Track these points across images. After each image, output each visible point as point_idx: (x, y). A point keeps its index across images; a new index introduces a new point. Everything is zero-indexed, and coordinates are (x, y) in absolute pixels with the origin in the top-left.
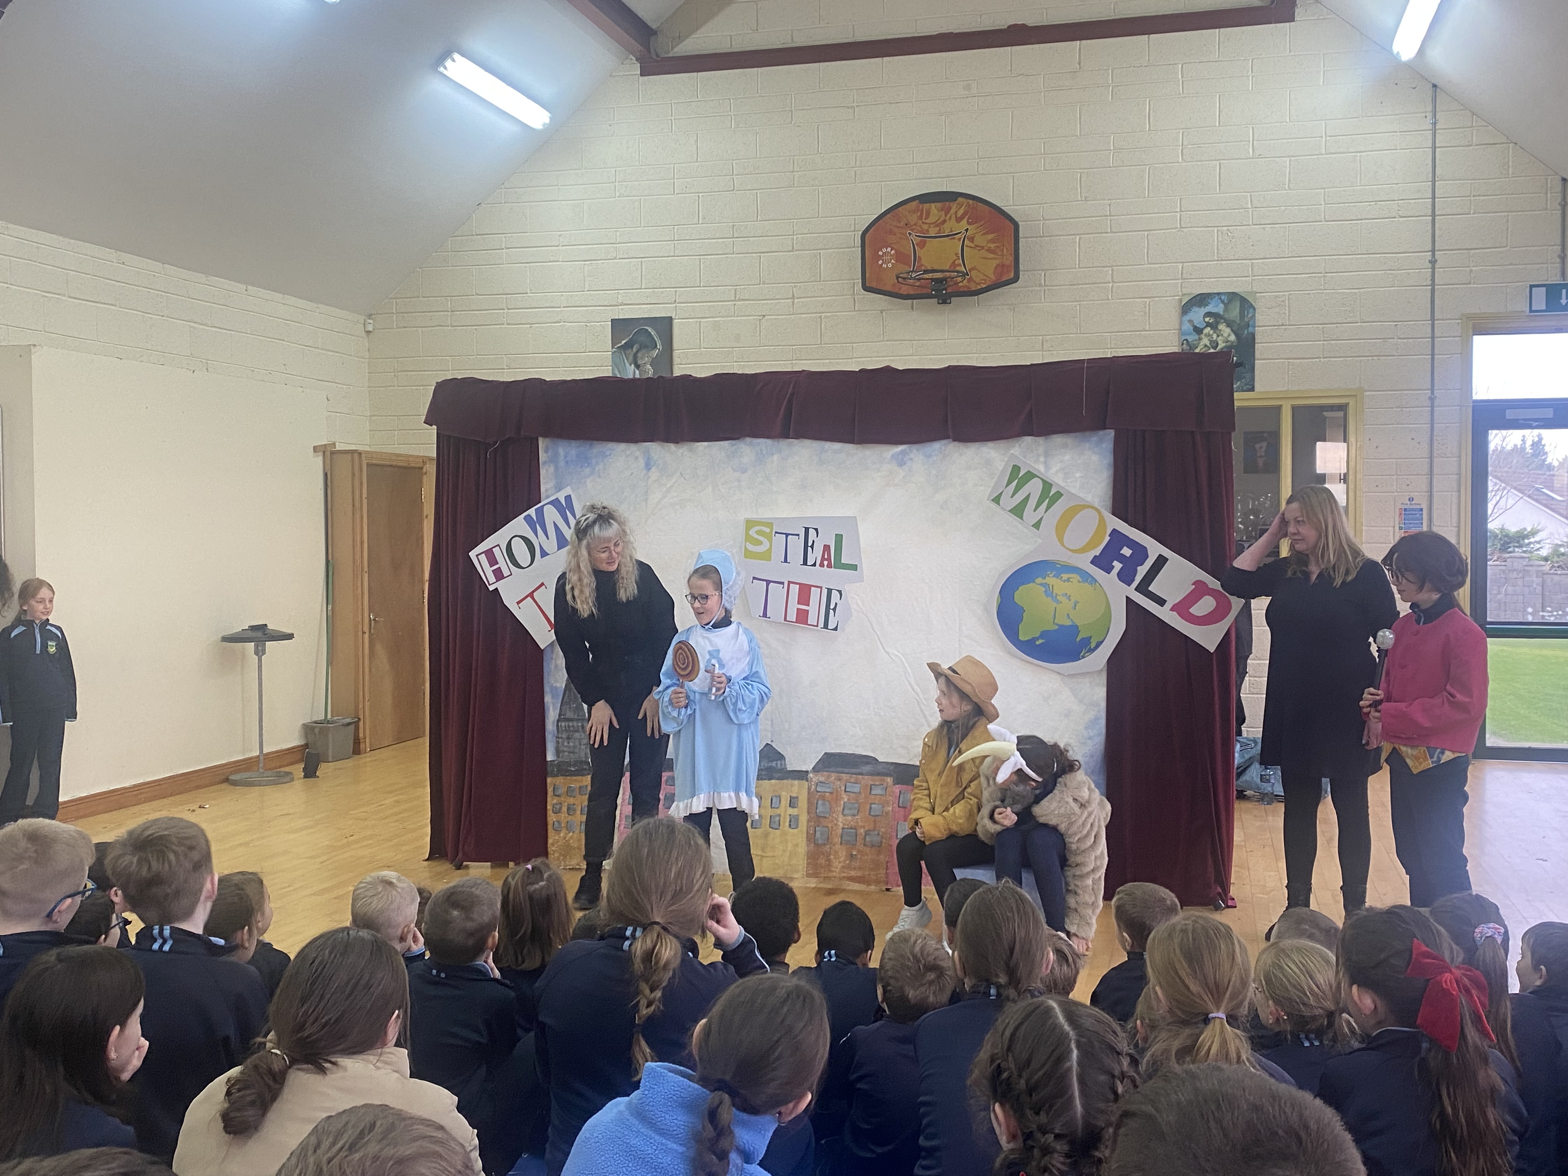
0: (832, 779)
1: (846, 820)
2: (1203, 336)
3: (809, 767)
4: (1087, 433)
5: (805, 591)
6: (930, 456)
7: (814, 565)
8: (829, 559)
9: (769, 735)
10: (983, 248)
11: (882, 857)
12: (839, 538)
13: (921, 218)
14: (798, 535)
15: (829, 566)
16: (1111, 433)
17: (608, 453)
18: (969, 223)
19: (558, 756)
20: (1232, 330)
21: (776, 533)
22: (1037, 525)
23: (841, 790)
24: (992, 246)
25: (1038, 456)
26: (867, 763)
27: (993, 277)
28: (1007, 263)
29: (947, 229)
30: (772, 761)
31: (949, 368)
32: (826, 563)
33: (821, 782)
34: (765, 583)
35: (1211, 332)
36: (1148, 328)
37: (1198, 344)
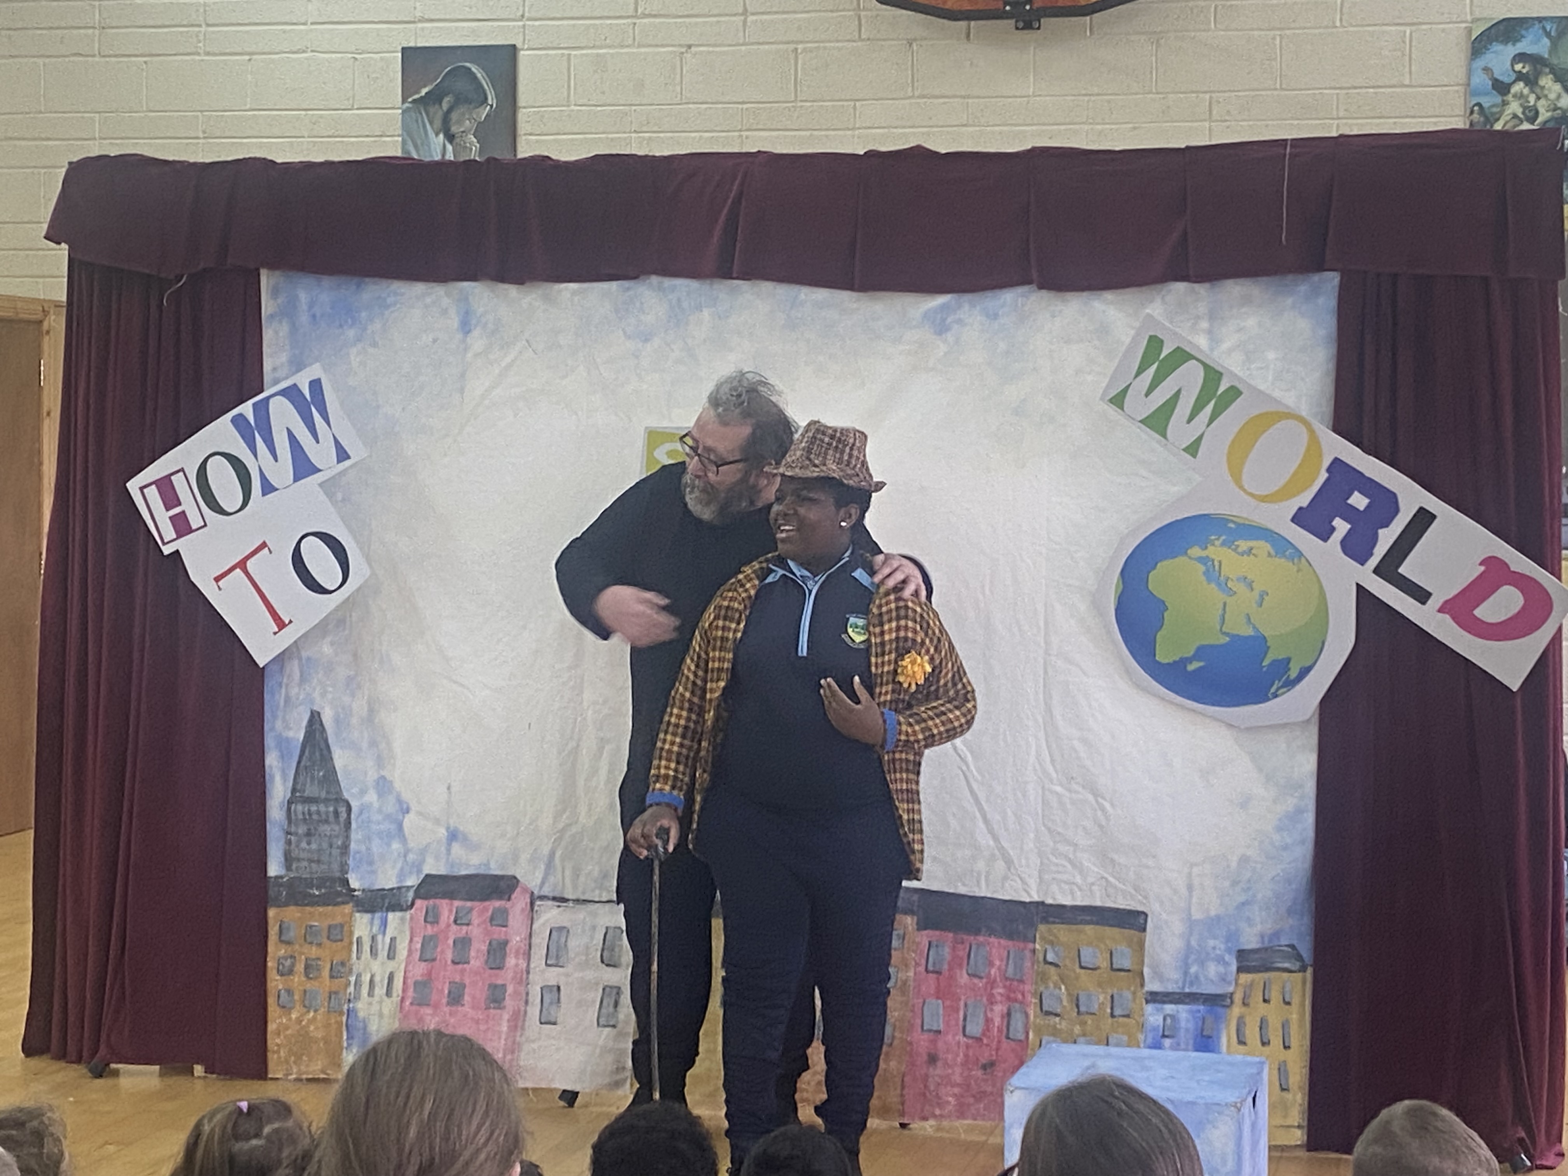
2: (1509, 97)
4: (1290, 277)
6: (996, 316)
16: (1334, 279)
17: (390, 300)
19: (288, 868)
20: (1565, 89)
25: (1198, 318)
31: (1036, 152)
35: (1526, 91)
36: (1407, 82)
37: (1501, 113)
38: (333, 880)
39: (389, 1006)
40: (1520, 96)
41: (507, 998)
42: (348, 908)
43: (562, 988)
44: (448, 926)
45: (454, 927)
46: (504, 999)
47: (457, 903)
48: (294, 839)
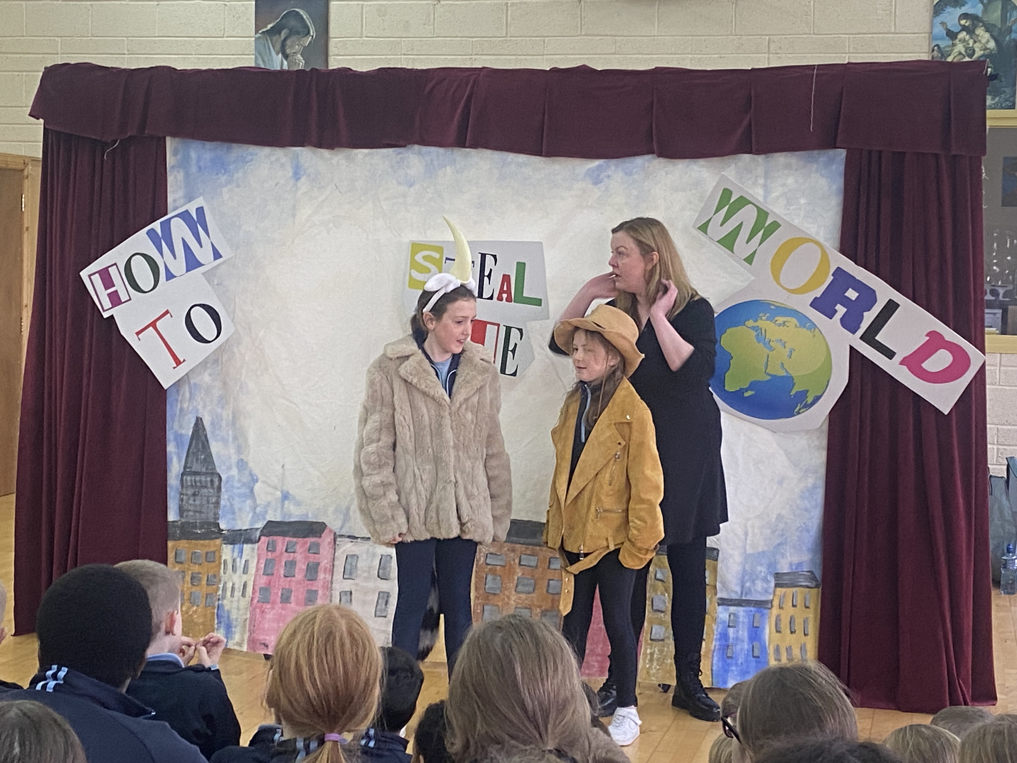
0: (505, 550)
1: (520, 598)
2: (957, 41)
4: (815, 152)
5: (479, 329)
6: (630, 174)
7: (491, 298)
8: (509, 292)
12: (521, 267)
15: (509, 300)
17: (248, 158)
19: (181, 516)
20: (992, 36)
21: (447, 259)
22: (750, 259)
23: (515, 563)
25: (756, 177)
31: (658, 70)
32: (505, 296)
33: (491, 554)
35: (967, 37)
36: (893, 31)
37: (953, 50)
38: (209, 524)
39: (244, 602)
40: (963, 41)
41: (319, 598)
42: (218, 541)
43: (353, 592)
44: (281, 554)
45: (286, 554)
46: (316, 599)
47: (287, 539)
48: (185, 497)
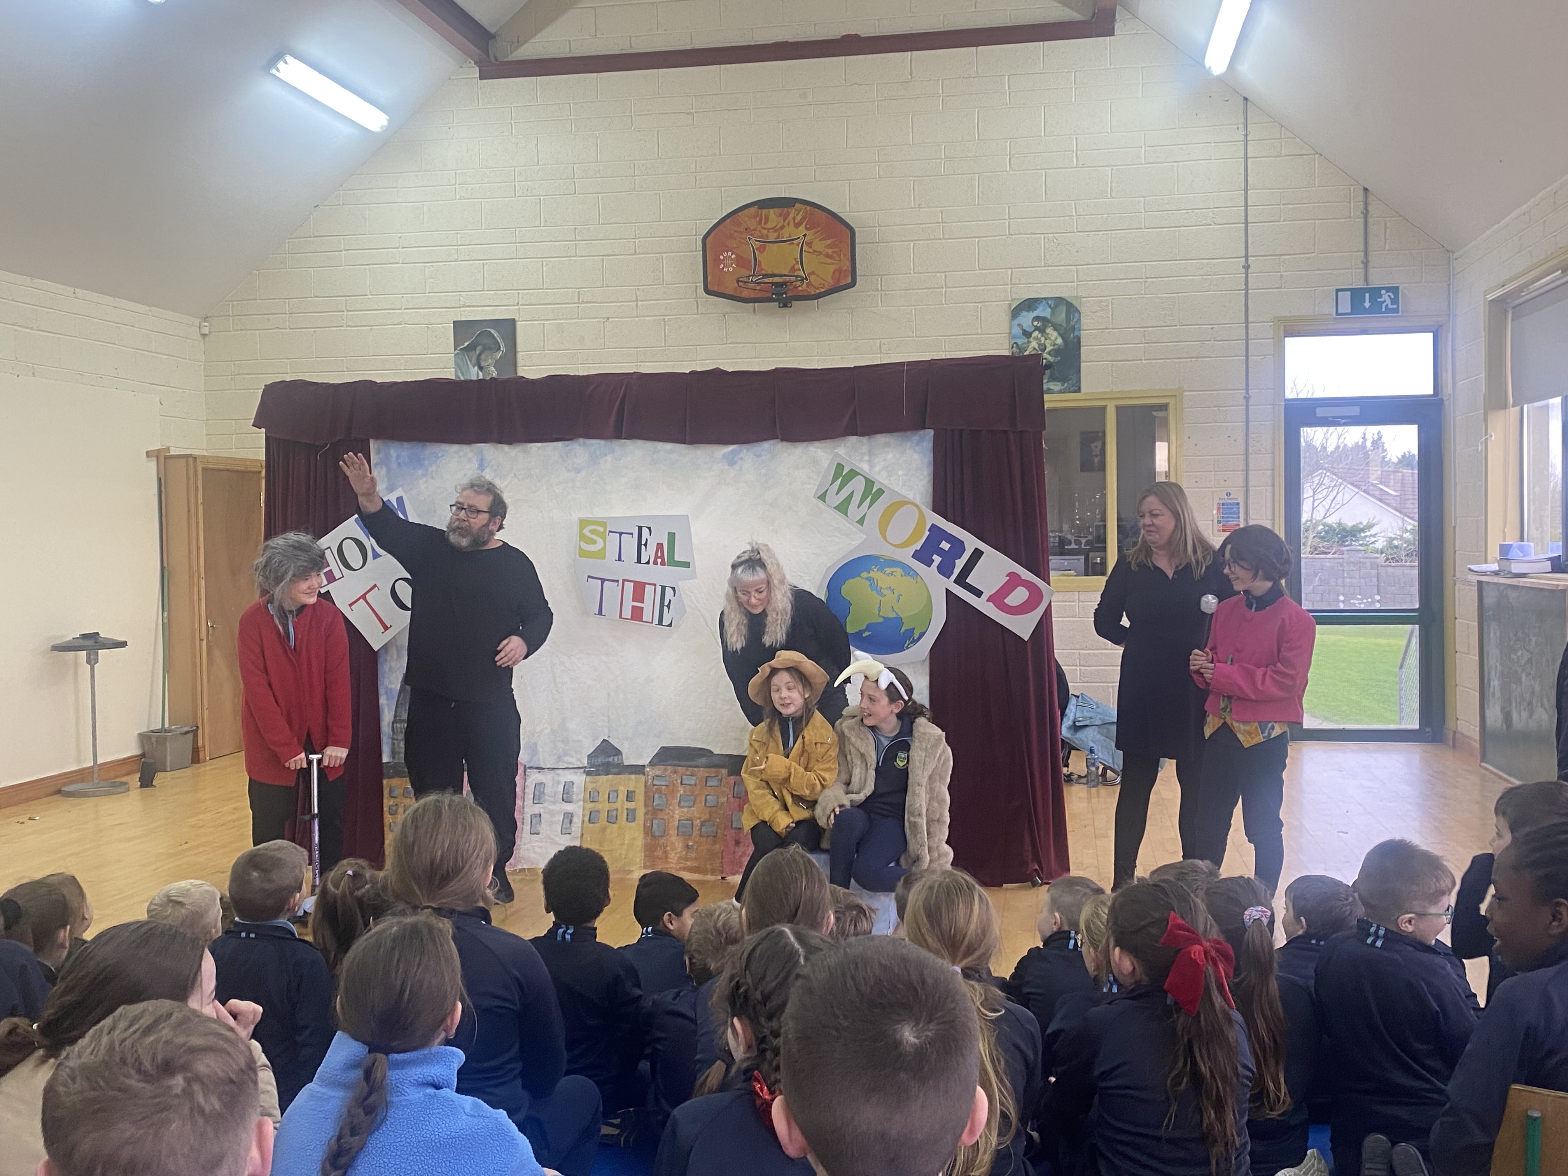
0: (666, 773)
1: (682, 812)
2: (1031, 339)
3: (645, 761)
4: (909, 432)
5: (639, 589)
6: (759, 456)
7: (648, 563)
8: (662, 557)
9: (606, 730)
10: (820, 253)
11: (717, 846)
12: (672, 536)
13: (760, 223)
14: (632, 534)
15: (663, 564)
16: (931, 432)
17: (440, 454)
18: (807, 229)
19: (394, 758)
20: (1059, 334)
21: (610, 532)
22: (861, 522)
23: (677, 783)
24: (830, 251)
25: (862, 454)
26: (703, 756)
27: (831, 281)
28: (845, 268)
29: (785, 234)
30: (610, 756)
31: (777, 370)
32: (659, 561)
33: (657, 776)
34: (600, 581)
35: (1040, 336)
37: (1028, 346)
40: (1037, 339)
43: (542, 814)
48: (395, 742)
